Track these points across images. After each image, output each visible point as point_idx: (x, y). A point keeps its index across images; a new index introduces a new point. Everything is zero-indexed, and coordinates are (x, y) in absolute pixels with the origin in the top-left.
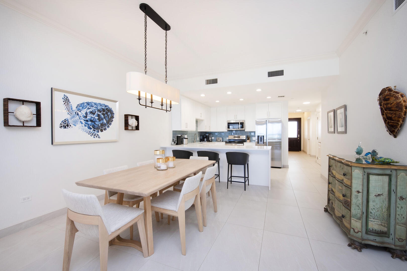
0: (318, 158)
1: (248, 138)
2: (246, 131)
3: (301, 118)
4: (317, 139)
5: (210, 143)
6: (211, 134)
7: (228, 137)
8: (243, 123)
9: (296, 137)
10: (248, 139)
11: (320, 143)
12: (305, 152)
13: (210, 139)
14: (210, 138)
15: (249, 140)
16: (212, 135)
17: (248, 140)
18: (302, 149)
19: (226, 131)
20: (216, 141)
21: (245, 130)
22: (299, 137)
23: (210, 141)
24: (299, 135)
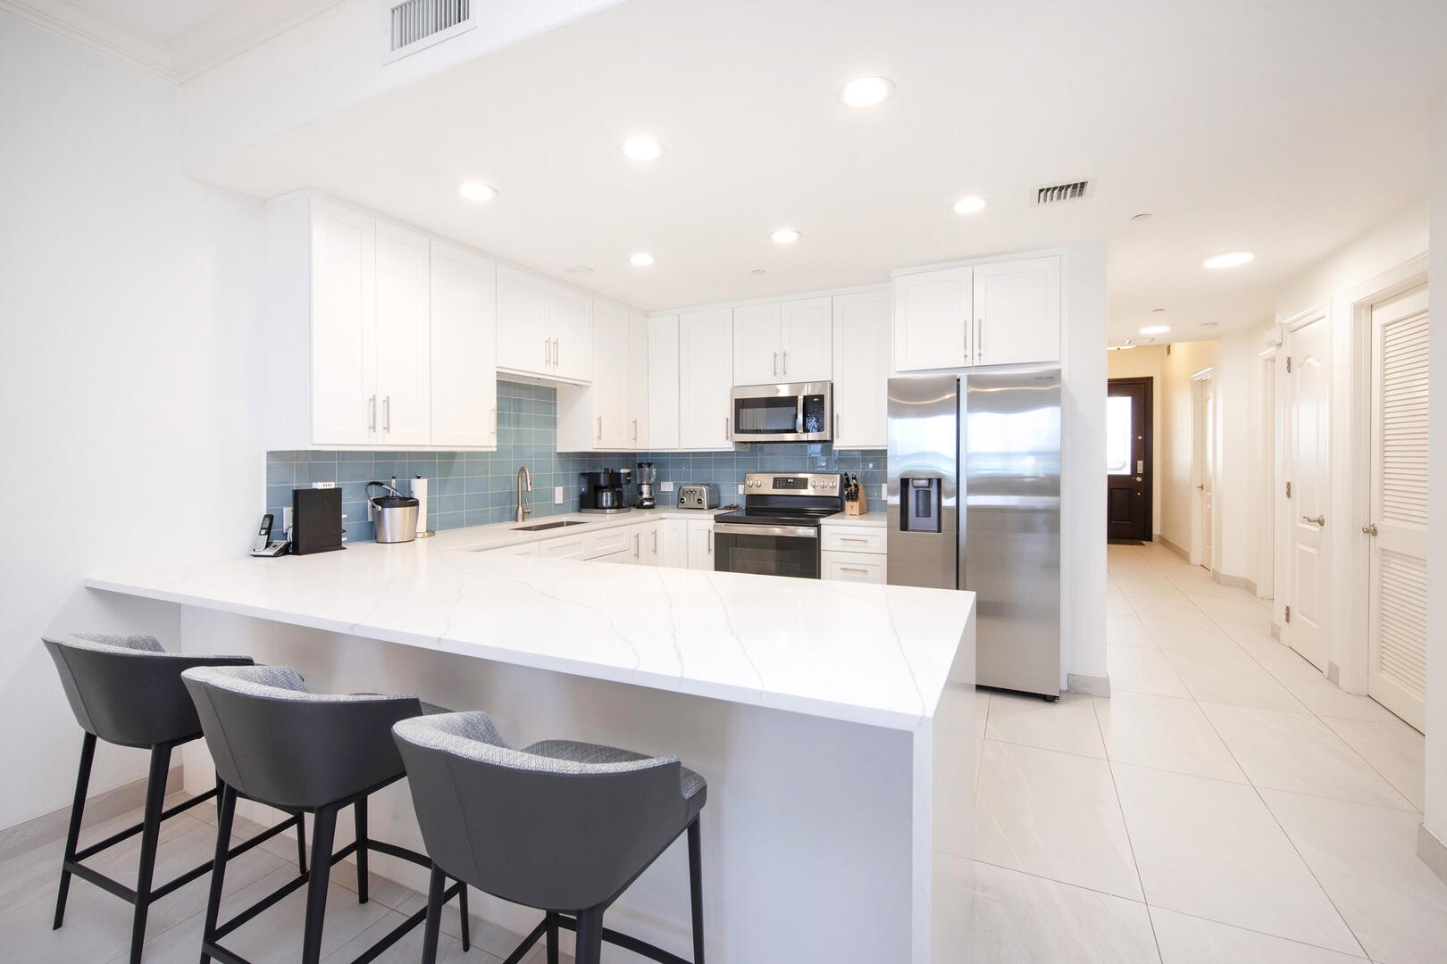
0: (1294, 614)
1: (850, 490)
2: (838, 445)
3: (1151, 379)
4: (1289, 495)
5: (647, 514)
6: (649, 465)
7: (743, 481)
8: (821, 397)
9: (1127, 471)
10: (853, 497)
11: (1321, 522)
12: (1181, 554)
13: (645, 496)
14: (645, 488)
15: (856, 505)
16: (654, 470)
17: (848, 504)
18: (1157, 530)
19: (729, 446)
20: (679, 504)
21: (832, 441)
22: (1140, 469)
23: (646, 503)
24: (1140, 463)
